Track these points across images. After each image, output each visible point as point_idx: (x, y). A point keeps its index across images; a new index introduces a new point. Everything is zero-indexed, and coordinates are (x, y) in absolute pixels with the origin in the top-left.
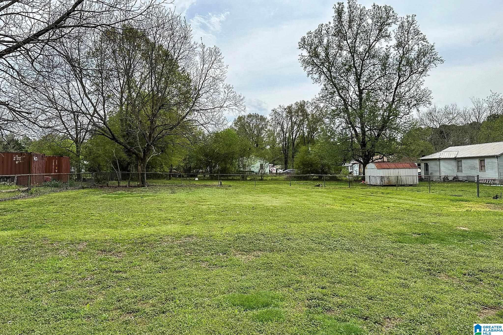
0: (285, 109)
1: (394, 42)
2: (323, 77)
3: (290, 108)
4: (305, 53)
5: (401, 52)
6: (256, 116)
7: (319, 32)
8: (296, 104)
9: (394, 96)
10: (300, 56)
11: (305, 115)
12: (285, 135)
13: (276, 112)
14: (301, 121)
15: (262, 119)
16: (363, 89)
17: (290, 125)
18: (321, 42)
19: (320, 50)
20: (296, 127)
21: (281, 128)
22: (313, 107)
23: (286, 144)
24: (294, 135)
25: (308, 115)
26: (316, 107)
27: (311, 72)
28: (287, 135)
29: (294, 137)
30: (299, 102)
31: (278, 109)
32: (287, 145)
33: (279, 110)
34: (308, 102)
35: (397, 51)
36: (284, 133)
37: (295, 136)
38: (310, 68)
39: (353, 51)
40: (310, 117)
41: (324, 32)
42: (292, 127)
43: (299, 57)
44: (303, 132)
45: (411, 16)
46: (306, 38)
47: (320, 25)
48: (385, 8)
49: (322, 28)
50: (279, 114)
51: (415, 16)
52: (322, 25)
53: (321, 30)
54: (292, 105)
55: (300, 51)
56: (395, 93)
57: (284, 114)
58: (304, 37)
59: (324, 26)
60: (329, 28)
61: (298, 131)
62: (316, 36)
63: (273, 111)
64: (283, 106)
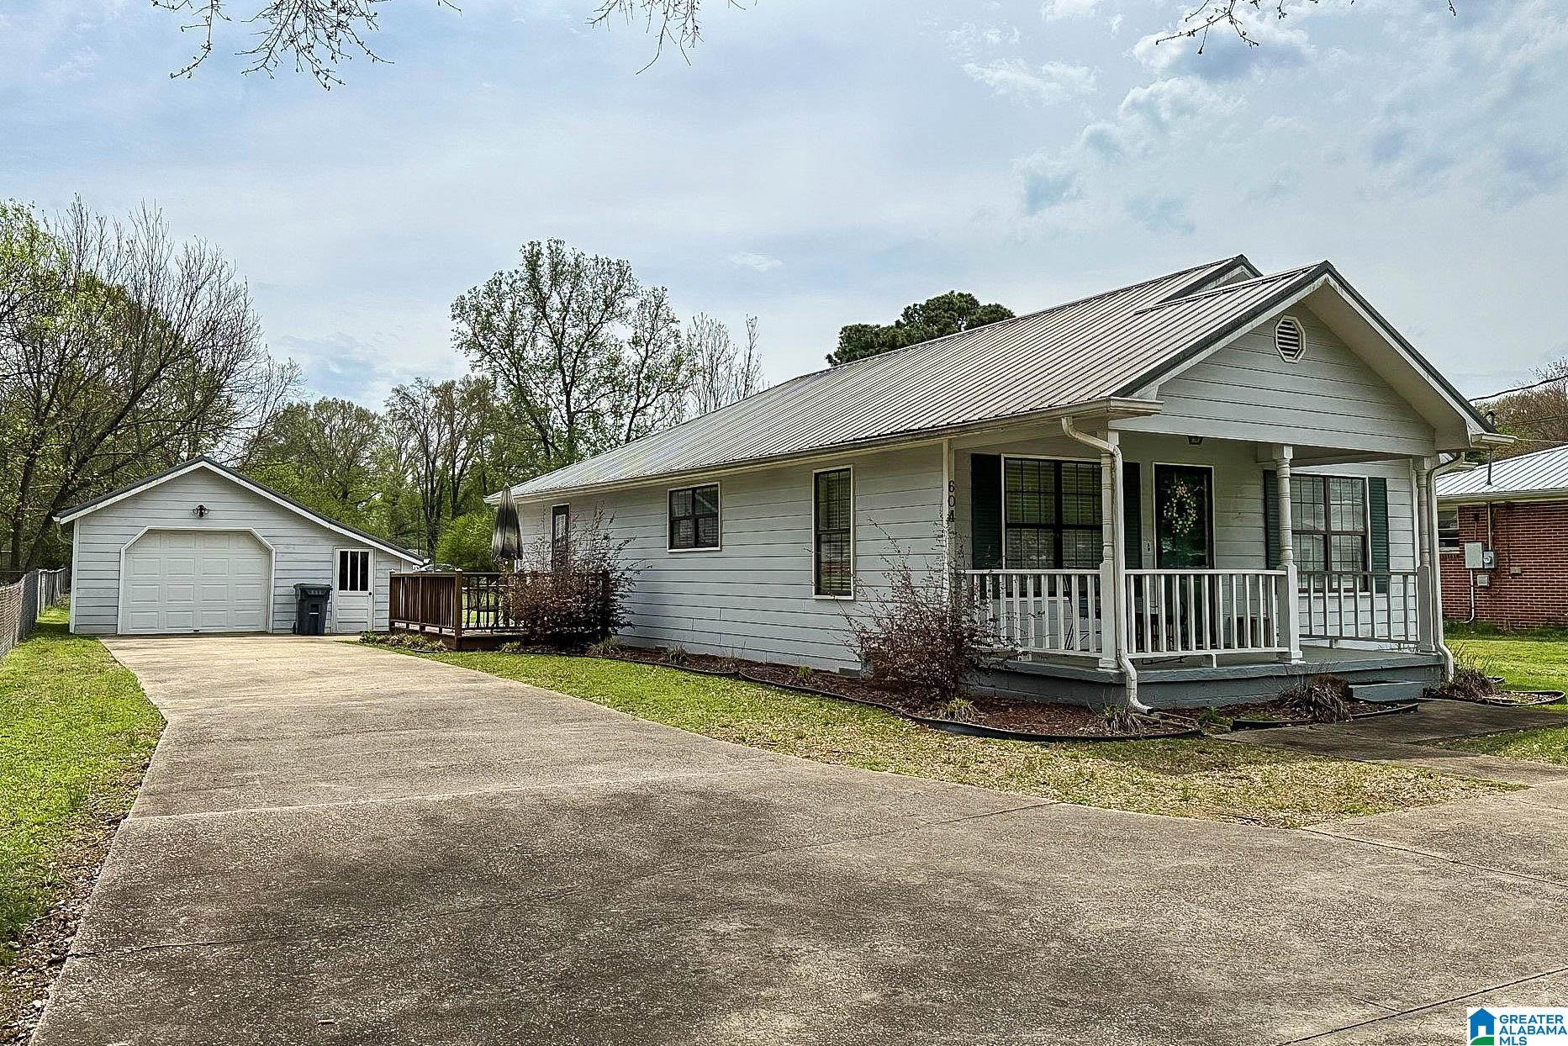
0: (434, 391)
3: (448, 387)
4: (466, 329)
5: (642, 352)
6: (345, 408)
7: (494, 288)
10: (456, 333)
12: (434, 463)
13: (405, 396)
15: (363, 416)
16: (576, 412)
17: (446, 436)
18: (500, 310)
19: (495, 319)
20: (463, 444)
21: (421, 441)
23: (433, 491)
24: (459, 465)
27: (478, 363)
28: (439, 463)
29: (457, 471)
31: (411, 389)
32: (438, 492)
33: (416, 392)
35: (635, 351)
36: (428, 457)
37: (462, 471)
38: (475, 355)
41: (505, 287)
42: (454, 443)
43: (453, 335)
45: (660, 289)
46: (467, 299)
47: (497, 275)
48: (618, 264)
49: (500, 281)
50: (414, 403)
51: (666, 290)
52: (501, 274)
53: (498, 283)
54: (453, 382)
55: (454, 324)
56: (630, 426)
57: (433, 402)
58: (463, 298)
59: (504, 276)
60: (515, 281)
61: (471, 456)
62: (489, 293)
63: (398, 391)
64: (427, 381)
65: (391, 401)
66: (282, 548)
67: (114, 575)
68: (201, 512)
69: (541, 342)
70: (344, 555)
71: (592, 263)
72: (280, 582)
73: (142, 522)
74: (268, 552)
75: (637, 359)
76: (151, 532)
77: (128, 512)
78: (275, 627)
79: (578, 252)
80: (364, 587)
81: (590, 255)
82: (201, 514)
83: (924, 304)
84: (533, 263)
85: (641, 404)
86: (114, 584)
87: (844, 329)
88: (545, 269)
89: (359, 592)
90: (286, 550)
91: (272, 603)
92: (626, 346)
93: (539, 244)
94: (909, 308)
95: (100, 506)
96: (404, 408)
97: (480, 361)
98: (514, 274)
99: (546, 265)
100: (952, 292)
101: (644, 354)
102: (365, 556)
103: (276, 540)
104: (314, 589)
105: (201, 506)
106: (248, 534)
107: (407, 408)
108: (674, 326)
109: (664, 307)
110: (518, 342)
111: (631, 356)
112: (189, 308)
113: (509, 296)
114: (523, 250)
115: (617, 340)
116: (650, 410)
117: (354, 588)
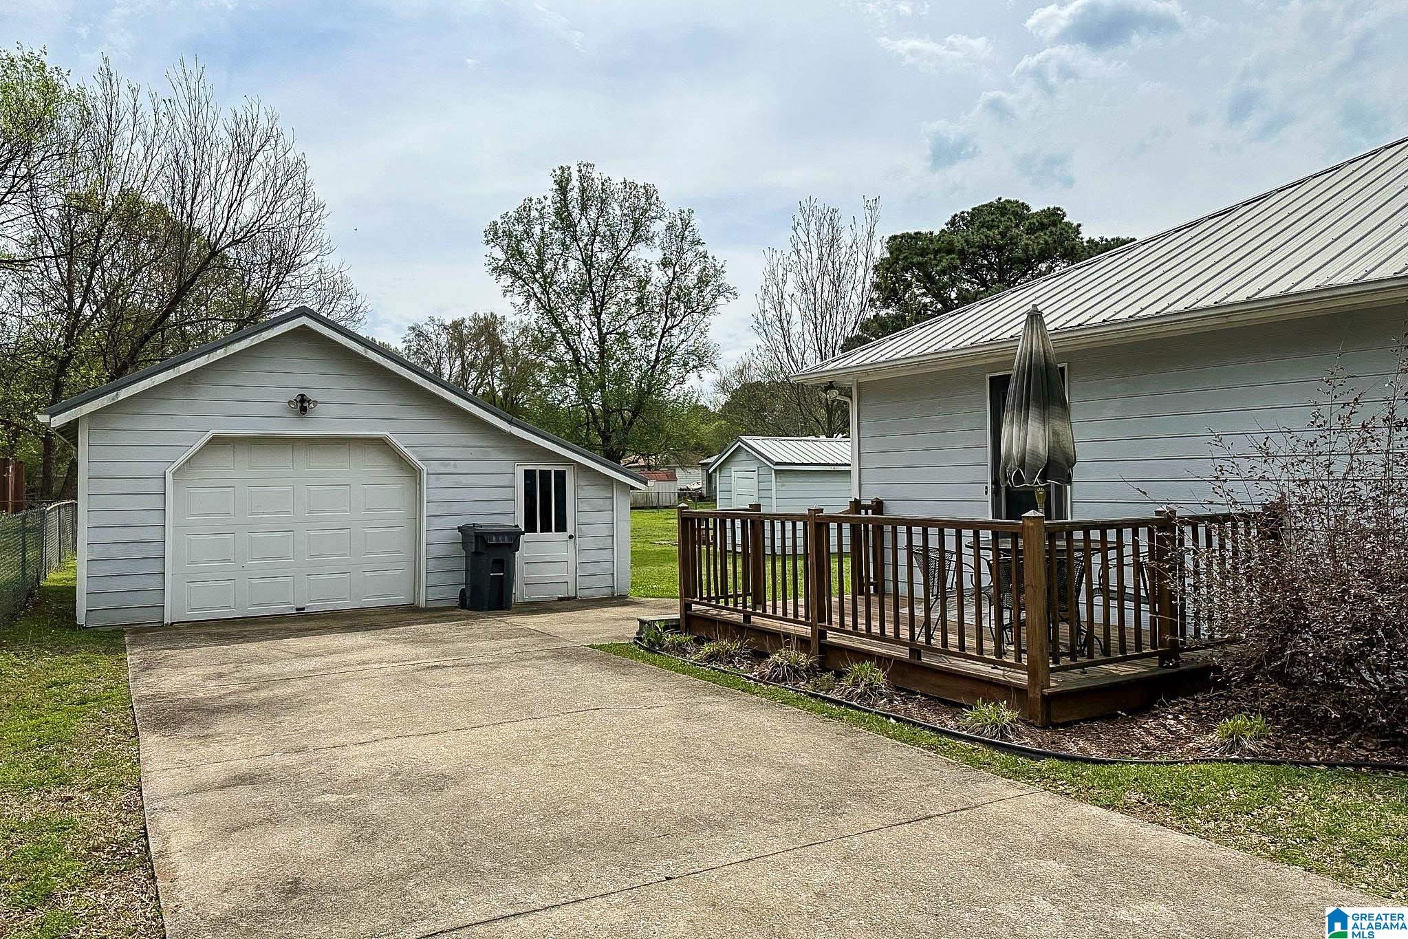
0: (446, 328)
1: (656, 255)
2: (532, 303)
3: (456, 326)
4: (499, 254)
5: (670, 273)
7: (523, 215)
8: (475, 319)
9: (658, 351)
10: (488, 258)
11: (496, 346)
13: (420, 334)
14: (486, 360)
16: (607, 334)
17: (458, 367)
18: (528, 234)
19: (526, 246)
20: (474, 374)
22: (517, 332)
25: (503, 347)
26: (523, 330)
27: (510, 289)
30: (482, 316)
31: (425, 327)
33: (429, 329)
34: (503, 317)
35: (663, 272)
38: (507, 280)
39: (588, 262)
40: (509, 352)
41: (534, 214)
43: (486, 260)
44: (493, 388)
45: (686, 211)
46: (500, 224)
47: (527, 201)
48: (645, 188)
49: (530, 207)
50: (428, 339)
51: (693, 212)
52: (530, 200)
53: (528, 209)
54: (463, 320)
55: (487, 249)
56: (659, 347)
57: (444, 339)
58: (495, 223)
59: (533, 202)
60: (544, 208)
61: (481, 385)
62: (519, 220)
63: (414, 329)
64: (439, 320)
65: (407, 338)
66: (436, 467)
67: (154, 518)
68: (302, 405)
69: (572, 265)
70: (529, 475)
71: (622, 187)
72: (437, 523)
73: (199, 423)
74: (413, 472)
75: (664, 280)
76: (218, 442)
77: (175, 405)
78: (430, 597)
79: (605, 177)
80: (561, 527)
81: (617, 180)
82: (303, 409)
83: (970, 211)
84: (563, 187)
85: (669, 324)
86: (154, 535)
87: (894, 238)
88: (574, 194)
89: (553, 535)
90: (442, 470)
91: (423, 559)
92: (654, 268)
93: (569, 168)
94: (956, 215)
95: (124, 394)
96: (419, 344)
97: (511, 286)
98: (543, 200)
99: (576, 189)
100: (1000, 199)
101: (671, 275)
102: (561, 476)
103: (430, 453)
104: (497, 534)
105: (302, 395)
106: (381, 444)
107: (421, 344)
108: (701, 249)
109: (690, 229)
110: (549, 266)
111: (659, 277)
112: (240, 185)
113: (539, 222)
114: (554, 174)
115: (646, 261)
116: (676, 331)
117: (546, 528)
